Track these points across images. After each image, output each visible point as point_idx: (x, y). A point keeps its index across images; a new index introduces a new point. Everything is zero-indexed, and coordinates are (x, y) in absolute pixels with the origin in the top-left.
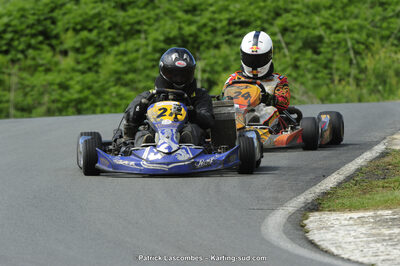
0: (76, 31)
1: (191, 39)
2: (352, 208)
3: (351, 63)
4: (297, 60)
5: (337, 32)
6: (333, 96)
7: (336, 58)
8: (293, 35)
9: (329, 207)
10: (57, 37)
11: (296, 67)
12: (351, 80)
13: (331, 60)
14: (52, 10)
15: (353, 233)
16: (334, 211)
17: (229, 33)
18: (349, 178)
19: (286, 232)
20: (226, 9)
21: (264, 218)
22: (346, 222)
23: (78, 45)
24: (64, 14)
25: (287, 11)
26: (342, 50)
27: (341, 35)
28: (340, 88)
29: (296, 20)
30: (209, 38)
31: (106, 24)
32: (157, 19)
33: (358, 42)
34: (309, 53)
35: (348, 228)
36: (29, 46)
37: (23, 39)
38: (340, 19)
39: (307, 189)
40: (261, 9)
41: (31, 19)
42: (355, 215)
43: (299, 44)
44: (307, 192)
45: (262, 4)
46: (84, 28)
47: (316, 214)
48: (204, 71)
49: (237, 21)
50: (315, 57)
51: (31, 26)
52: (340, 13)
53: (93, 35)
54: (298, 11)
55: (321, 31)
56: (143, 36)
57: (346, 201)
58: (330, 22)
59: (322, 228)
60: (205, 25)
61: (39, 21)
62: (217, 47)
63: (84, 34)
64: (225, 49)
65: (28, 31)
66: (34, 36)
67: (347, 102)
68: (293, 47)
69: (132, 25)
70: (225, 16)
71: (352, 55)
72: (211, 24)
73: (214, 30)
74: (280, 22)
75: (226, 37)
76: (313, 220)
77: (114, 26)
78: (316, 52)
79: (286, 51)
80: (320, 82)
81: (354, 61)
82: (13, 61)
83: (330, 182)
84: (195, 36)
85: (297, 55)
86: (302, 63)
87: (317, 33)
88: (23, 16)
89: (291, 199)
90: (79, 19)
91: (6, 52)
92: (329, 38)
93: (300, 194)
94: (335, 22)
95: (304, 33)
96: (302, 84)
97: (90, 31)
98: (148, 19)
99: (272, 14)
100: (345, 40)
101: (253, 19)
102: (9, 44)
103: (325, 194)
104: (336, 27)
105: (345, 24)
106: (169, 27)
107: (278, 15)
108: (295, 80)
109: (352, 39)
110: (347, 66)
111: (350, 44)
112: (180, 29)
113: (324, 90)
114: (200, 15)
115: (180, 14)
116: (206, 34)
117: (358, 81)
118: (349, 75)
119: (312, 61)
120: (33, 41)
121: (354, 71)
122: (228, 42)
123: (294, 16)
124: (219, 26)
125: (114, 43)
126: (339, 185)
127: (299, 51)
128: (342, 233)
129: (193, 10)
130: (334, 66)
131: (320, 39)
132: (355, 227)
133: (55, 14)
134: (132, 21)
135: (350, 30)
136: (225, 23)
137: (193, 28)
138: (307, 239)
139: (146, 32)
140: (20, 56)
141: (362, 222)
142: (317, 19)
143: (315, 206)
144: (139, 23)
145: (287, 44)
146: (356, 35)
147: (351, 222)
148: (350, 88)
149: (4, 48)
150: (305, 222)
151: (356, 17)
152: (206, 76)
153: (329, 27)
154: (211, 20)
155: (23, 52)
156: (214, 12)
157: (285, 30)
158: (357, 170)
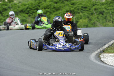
0: (45, 9)
1: (72, 11)
3: (111, 17)
4: (98, 16)
5: (108, 10)
6: (107, 25)
7: (108, 16)
8: (97, 11)
9: (106, 52)
11: (98, 18)
12: (111, 22)
13: (106, 17)
14: (39, 3)
15: (111, 59)
17: (82, 10)
18: (111, 45)
19: (95, 58)
20: (81, 4)
21: (90, 55)
23: (45, 12)
24: (42, 4)
25: (96, 5)
26: (109, 14)
27: (109, 11)
28: (108, 23)
29: (98, 7)
30: (77, 11)
31: (52, 7)
32: (64, 6)
33: (113, 13)
34: (101, 15)
35: (110, 57)
36: (33, 12)
37: (32, 10)
38: (109, 7)
40: (90, 4)
41: (34, 6)
42: (112, 54)
43: (99, 12)
44: (101, 49)
45: (90, 3)
46: (47, 8)
47: (103, 54)
48: (76, 19)
49: (84, 7)
50: (102, 16)
51: (34, 7)
52: (109, 5)
53: (49, 10)
54: (98, 4)
55: (104, 10)
56: (61, 10)
57: (110, 51)
58: (106, 7)
59: (104, 57)
60: (76, 8)
61: (36, 6)
62: (79, 13)
63: (47, 9)
64: (81, 14)
65: (33, 9)
66: (34, 10)
67: (110, 26)
68: (97, 13)
69: (58, 7)
70: (81, 6)
71: (111, 15)
72: (78, 7)
73: (78, 9)
74: (94, 7)
75: (82, 11)
77: (54, 8)
78: (103, 14)
79: (96, 14)
80: (103, 22)
81: (112, 17)
82: (29, 16)
83: (106, 46)
84: (73, 10)
85: (98, 15)
86: (99, 17)
87: (103, 10)
88: (32, 5)
89: (97, 50)
90: (45, 6)
91: (28, 14)
92: (106, 11)
93: (99, 49)
94: (107, 8)
95: (100, 10)
96: (99, 22)
97: (48, 9)
98: (62, 6)
99: (92, 5)
100: (110, 12)
101: (87, 6)
102: (28, 11)
103: (105, 49)
104: (107, 9)
105: (110, 8)
106: (67, 8)
107: (94, 5)
108: (98, 21)
109: (111, 12)
110: (110, 18)
111: (111, 13)
112: (70, 9)
113: (104, 24)
114: (75, 5)
115: (70, 5)
116: (76, 10)
117: (113, 22)
118: (110, 20)
119: (102, 17)
120: (34, 11)
121: (112, 20)
122: (81, 12)
123: (98, 6)
124: (79, 8)
125: (54, 12)
126: (108, 47)
127: (99, 14)
128: (109, 59)
129: (73, 4)
130: (107, 18)
131: (104, 11)
132: (112, 57)
133: (40, 4)
134: (58, 6)
135: (111, 10)
136: (81, 7)
137: (73, 9)
138: (100, 60)
139: (62, 9)
140: (31, 15)
142: (103, 7)
143: (103, 52)
144: (60, 7)
145: (96, 13)
146: (112, 11)
147: (111, 56)
148: (111, 24)
149: (27, 12)
150: (100, 56)
151: (112, 6)
152: (76, 20)
153: (106, 8)
154: (78, 6)
155: (32, 14)
156: (78, 5)
157: (95, 9)
158: (113, 43)
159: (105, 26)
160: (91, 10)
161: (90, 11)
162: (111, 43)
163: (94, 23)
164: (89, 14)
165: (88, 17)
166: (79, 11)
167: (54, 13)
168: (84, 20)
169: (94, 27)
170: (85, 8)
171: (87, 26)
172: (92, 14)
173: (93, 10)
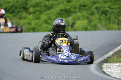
0: (34, 7)
2: (116, 62)
3: (116, 18)
4: (100, 17)
9: (109, 61)
10: (28, 9)
11: (100, 19)
12: (116, 24)
13: (110, 17)
15: (116, 70)
16: (111, 63)
17: (80, 8)
18: (115, 53)
19: (96, 69)
20: (78, 1)
22: (114, 66)
25: (97, 2)
27: (113, 10)
28: (113, 26)
29: (100, 5)
31: (43, 5)
32: (58, 4)
33: (119, 12)
34: (104, 15)
35: (115, 68)
36: (19, 11)
38: (113, 5)
39: (103, 56)
41: (20, 3)
42: (117, 64)
43: (101, 12)
44: (103, 57)
46: (36, 6)
47: (106, 63)
48: (72, 20)
51: (20, 5)
52: (113, 3)
53: (38, 9)
54: (101, 2)
55: (108, 9)
57: (114, 60)
59: (107, 68)
60: (72, 6)
61: (22, 4)
62: (76, 13)
63: (36, 8)
64: (79, 14)
65: (19, 7)
66: (21, 8)
67: (115, 30)
69: (50, 6)
70: (78, 3)
71: (116, 16)
72: (74, 6)
73: (75, 8)
74: (95, 6)
75: (80, 10)
76: (104, 66)
77: (45, 6)
78: (106, 15)
79: (97, 15)
82: (14, 16)
83: (110, 54)
84: (69, 9)
86: (102, 18)
87: (106, 9)
88: (17, 3)
89: (98, 59)
91: (12, 13)
92: (110, 10)
93: (100, 57)
95: (102, 9)
96: (102, 24)
97: (38, 7)
98: (56, 4)
100: (114, 12)
102: (13, 10)
103: (109, 57)
106: (62, 6)
107: (94, 3)
111: (116, 12)
112: (65, 7)
113: (108, 26)
115: (65, 3)
117: (118, 24)
118: (115, 22)
119: (105, 17)
120: (21, 10)
121: (117, 21)
122: (80, 12)
124: (76, 6)
125: (45, 11)
126: (113, 55)
128: (113, 69)
129: (69, 1)
130: (111, 19)
131: (107, 11)
132: (117, 68)
133: (28, 2)
134: (51, 4)
138: (103, 71)
139: (54, 8)
140: (16, 14)
141: (119, 66)
142: (106, 5)
143: (105, 61)
144: (53, 5)
145: (98, 12)
146: (118, 10)
147: (116, 66)
148: (116, 26)
150: (102, 66)
151: (118, 4)
153: (110, 7)
154: (75, 4)
157: (97, 8)
158: (118, 50)
159: (109, 29)
160: (91, 9)
161: (90, 11)
162: (116, 50)
163: (95, 25)
164: (89, 14)
165: (88, 18)
166: (77, 10)
167: (45, 13)
168: (83, 22)
169: (95, 30)
170: (84, 6)
171: (86, 29)
172: (92, 14)
173: (93, 9)
